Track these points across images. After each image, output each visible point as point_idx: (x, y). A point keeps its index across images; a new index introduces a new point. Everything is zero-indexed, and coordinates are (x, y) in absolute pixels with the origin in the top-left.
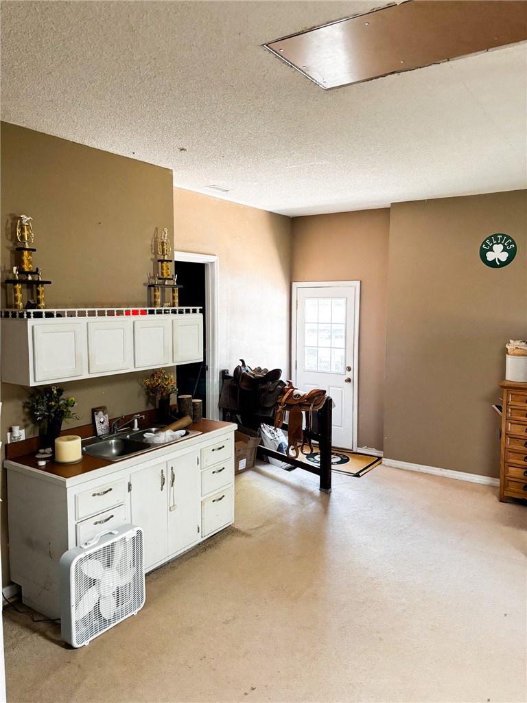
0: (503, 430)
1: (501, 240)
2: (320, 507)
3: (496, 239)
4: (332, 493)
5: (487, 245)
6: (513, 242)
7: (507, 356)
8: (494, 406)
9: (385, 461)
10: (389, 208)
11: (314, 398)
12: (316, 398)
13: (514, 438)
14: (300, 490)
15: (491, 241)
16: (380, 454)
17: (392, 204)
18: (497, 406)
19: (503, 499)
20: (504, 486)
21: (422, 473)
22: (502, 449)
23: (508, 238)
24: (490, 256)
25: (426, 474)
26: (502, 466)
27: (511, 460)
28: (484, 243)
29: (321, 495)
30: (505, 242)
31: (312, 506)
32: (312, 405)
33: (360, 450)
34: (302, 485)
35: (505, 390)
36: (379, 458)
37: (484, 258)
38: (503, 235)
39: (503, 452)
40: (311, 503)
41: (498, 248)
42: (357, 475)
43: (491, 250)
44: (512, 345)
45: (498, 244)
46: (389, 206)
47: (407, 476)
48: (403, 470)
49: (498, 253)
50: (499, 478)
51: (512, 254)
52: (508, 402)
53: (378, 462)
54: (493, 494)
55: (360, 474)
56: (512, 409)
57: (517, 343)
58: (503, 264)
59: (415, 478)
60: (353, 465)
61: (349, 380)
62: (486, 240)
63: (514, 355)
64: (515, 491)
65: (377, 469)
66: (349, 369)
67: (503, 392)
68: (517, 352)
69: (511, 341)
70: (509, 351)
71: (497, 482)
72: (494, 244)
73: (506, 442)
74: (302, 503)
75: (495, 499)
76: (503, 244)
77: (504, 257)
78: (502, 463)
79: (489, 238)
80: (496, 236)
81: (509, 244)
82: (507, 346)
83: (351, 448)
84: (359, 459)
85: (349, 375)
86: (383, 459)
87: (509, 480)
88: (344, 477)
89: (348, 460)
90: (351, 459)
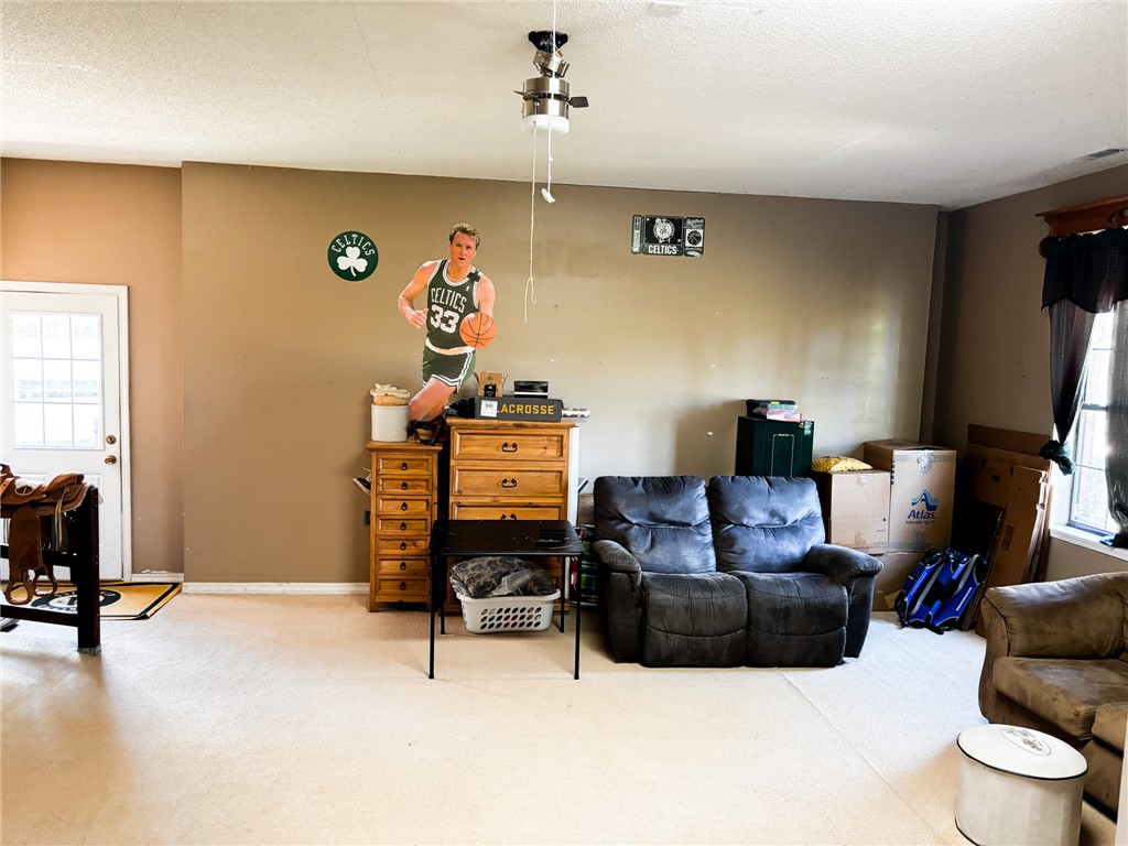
0: (373, 511)
1: (357, 242)
2: (86, 679)
3: (351, 239)
4: (103, 653)
5: (338, 247)
6: (373, 247)
7: (373, 406)
8: (355, 480)
9: (188, 587)
10: (179, 170)
11: (62, 489)
12: (66, 490)
13: (386, 519)
14: (39, 660)
15: (343, 242)
16: (178, 578)
17: (184, 163)
18: (360, 480)
19: (373, 609)
20: (376, 590)
21: (252, 595)
22: (372, 537)
23: (367, 239)
24: (343, 263)
25: (258, 595)
26: (373, 562)
27: (384, 551)
28: (334, 242)
29: (83, 659)
30: (362, 244)
31: (71, 680)
32: (60, 503)
33: (137, 578)
34: (41, 650)
35: (374, 454)
36: (175, 585)
37: (334, 266)
38: (360, 235)
39: (373, 542)
40: (67, 676)
41: (353, 252)
42: (143, 617)
43: (344, 254)
44: (379, 392)
45: (352, 246)
46: (180, 165)
47: (229, 603)
48: (220, 595)
49: (352, 260)
50: (368, 581)
51: (373, 263)
52: (378, 471)
53: (176, 591)
54: (360, 604)
55: (148, 614)
56: (383, 480)
57: (386, 388)
58: (361, 276)
59: (242, 603)
60: (129, 604)
61: (112, 460)
62: (336, 239)
63: (383, 404)
64: (390, 593)
65: (175, 601)
66: (112, 440)
67: (371, 456)
68: (386, 400)
69: (378, 386)
70: (375, 400)
71: (365, 588)
72: (347, 246)
73: (377, 527)
74: (48, 679)
75: (364, 610)
76: (360, 248)
77: (362, 265)
78: (372, 557)
79: (341, 237)
80: (349, 234)
81: (368, 248)
82: (372, 393)
83: (119, 577)
84: (138, 591)
85: (113, 450)
86: (184, 584)
87: (382, 580)
88: (119, 624)
89: (118, 597)
90: (122, 594)
